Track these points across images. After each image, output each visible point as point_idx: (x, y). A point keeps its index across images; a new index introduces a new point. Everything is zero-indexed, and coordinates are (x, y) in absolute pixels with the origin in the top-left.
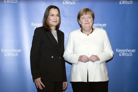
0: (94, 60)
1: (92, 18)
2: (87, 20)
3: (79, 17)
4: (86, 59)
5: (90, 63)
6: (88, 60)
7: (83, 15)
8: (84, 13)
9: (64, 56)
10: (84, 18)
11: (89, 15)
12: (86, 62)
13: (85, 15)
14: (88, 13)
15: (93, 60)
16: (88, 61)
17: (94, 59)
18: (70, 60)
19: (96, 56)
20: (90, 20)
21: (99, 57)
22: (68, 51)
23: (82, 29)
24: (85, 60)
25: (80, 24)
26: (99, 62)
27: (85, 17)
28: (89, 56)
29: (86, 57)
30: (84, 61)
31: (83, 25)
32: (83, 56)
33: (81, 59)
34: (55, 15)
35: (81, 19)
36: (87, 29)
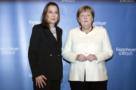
0: (92, 60)
1: (91, 16)
2: (86, 18)
3: (78, 15)
4: (84, 58)
5: (87, 62)
6: (85, 59)
7: (82, 12)
10: (83, 16)
11: (88, 13)
12: (84, 61)
13: (83, 12)
14: (87, 11)
15: (90, 59)
16: (85, 60)
17: (92, 58)
19: (94, 56)
20: (89, 18)
21: (97, 56)
22: (66, 49)
23: (81, 27)
24: (82, 59)
25: (79, 22)
26: (96, 62)
27: (84, 14)
28: (86, 55)
29: (84, 56)
30: (81, 60)
31: (82, 23)
32: (80, 55)
33: (78, 58)
34: (54, 12)
35: (80, 16)
36: (86, 27)
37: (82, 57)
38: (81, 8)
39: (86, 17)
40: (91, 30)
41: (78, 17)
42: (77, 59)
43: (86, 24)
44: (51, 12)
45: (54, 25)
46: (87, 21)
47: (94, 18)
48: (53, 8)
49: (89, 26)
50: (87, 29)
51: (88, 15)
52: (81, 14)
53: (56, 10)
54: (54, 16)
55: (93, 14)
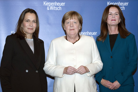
1: (78, 23)
2: (72, 26)
3: (64, 21)
6: (74, 71)
7: (68, 19)
8: (70, 16)
9: (45, 68)
10: (68, 23)
11: (75, 20)
12: (73, 74)
13: (70, 19)
14: (73, 18)
16: (75, 73)
18: (54, 73)
20: (76, 26)
23: (66, 36)
24: (71, 72)
25: (65, 29)
27: (71, 21)
29: (72, 68)
30: (71, 74)
31: (68, 31)
32: (68, 67)
33: (67, 72)
34: (31, 21)
35: (65, 23)
36: (72, 36)
37: (71, 70)
38: (67, 14)
39: (73, 24)
40: (78, 40)
41: (63, 24)
42: (65, 72)
43: (72, 32)
44: (28, 21)
45: (32, 36)
46: (74, 29)
47: (81, 25)
48: (30, 17)
49: (76, 35)
50: (73, 38)
51: (75, 23)
52: (67, 21)
53: (34, 19)
54: (31, 26)
55: (81, 22)
